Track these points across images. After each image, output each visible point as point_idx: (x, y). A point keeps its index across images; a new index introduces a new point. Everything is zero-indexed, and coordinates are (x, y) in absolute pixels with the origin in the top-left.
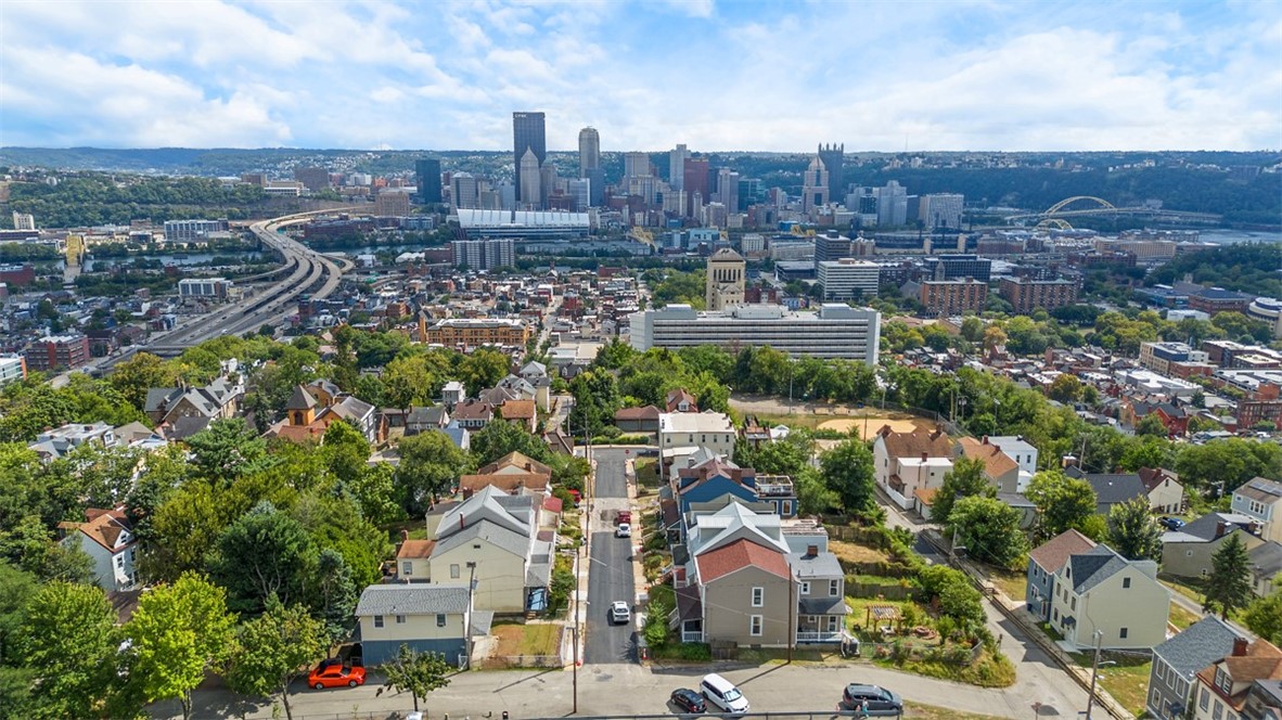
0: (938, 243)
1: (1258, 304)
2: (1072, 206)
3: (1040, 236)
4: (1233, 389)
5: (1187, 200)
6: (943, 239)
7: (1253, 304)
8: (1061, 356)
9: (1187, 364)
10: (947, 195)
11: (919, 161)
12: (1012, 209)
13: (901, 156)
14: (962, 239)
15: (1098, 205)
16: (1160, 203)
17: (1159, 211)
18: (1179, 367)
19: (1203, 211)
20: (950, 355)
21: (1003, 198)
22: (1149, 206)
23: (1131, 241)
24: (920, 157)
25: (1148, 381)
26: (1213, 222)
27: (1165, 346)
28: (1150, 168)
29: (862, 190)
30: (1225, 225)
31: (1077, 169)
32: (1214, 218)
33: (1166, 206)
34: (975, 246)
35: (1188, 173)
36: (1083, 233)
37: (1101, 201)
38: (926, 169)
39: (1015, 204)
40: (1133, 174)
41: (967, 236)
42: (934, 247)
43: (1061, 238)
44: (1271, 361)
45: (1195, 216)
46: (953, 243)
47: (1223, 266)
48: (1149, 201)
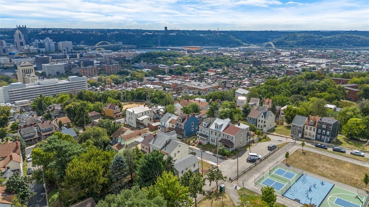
0: (71, 56)
1: (160, 66)
2: (101, 44)
3: (99, 53)
4: (167, 86)
5: (128, 42)
6: (72, 55)
7: (159, 66)
8: (128, 84)
9: (155, 82)
10: (67, 42)
11: (51, 31)
12: (84, 46)
13: (44, 29)
14: (78, 55)
15: (107, 44)
16: (121, 43)
17: (122, 45)
18: (155, 83)
19: (132, 45)
20: (100, 88)
21: (81, 42)
22: (119, 44)
23: (122, 53)
24: (51, 30)
25: (150, 87)
26: (135, 47)
27: (149, 78)
28: (117, 34)
29: (37, 41)
30: (137, 48)
31: (99, 34)
32: (135, 46)
33: (123, 44)
34: (82, 56)
35: (126, 35)
36: (109, 51)
37: (108, 42)
38: (54, 34)
39: (85, 44)
40: (113, 35)
41: (79, 54)
42: (70, 58)
43: (104, 53)
44: (170, 78)
45: (130, 46)
46: (75, 56)
47: (146, 58)
48: (119, 42)
